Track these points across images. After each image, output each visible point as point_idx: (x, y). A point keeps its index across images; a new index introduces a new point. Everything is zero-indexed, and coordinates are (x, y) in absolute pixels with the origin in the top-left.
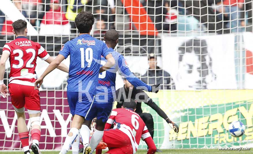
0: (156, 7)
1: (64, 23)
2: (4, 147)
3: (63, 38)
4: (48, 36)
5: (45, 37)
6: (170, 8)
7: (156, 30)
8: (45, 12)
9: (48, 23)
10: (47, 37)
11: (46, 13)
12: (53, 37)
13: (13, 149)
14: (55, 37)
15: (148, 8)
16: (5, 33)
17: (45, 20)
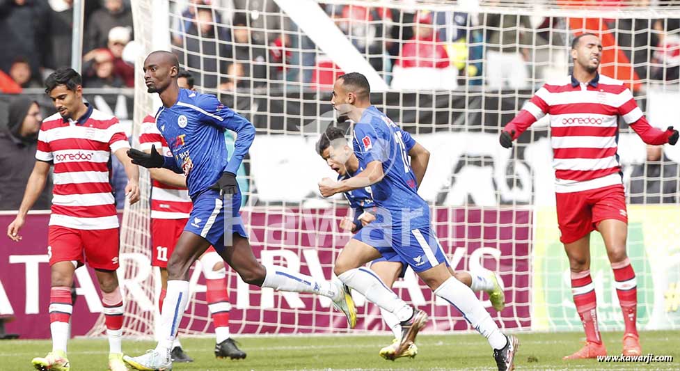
0: (636, 30)
1: (441, 65)
2: (314, 327)
3: (437, 96)
4: (405, 92)
5: (398, 94)
6: (665, 32)
7: (634, 79)
8: (400, 41)
9: (407, 64)
10: (404, 95)
11: (403, 44)
12: (415, 94)
13: (335, 332)
14: (420, 95)
15: (620, 34)
16: (315, 87)
17: (400, 58)
